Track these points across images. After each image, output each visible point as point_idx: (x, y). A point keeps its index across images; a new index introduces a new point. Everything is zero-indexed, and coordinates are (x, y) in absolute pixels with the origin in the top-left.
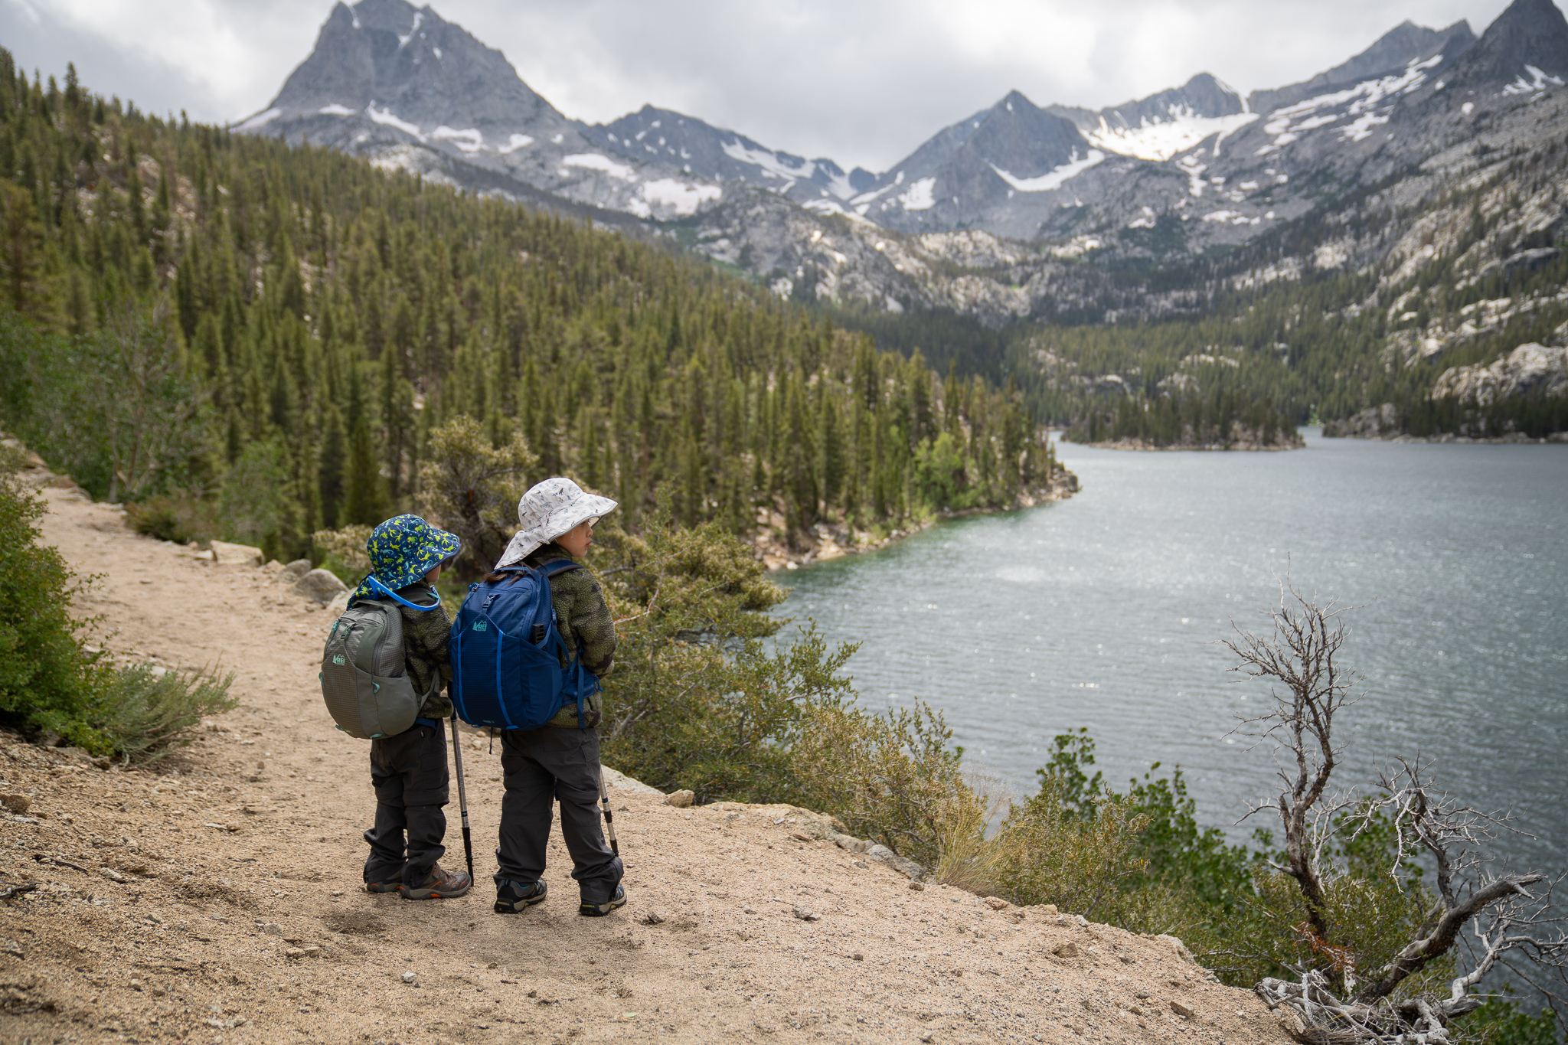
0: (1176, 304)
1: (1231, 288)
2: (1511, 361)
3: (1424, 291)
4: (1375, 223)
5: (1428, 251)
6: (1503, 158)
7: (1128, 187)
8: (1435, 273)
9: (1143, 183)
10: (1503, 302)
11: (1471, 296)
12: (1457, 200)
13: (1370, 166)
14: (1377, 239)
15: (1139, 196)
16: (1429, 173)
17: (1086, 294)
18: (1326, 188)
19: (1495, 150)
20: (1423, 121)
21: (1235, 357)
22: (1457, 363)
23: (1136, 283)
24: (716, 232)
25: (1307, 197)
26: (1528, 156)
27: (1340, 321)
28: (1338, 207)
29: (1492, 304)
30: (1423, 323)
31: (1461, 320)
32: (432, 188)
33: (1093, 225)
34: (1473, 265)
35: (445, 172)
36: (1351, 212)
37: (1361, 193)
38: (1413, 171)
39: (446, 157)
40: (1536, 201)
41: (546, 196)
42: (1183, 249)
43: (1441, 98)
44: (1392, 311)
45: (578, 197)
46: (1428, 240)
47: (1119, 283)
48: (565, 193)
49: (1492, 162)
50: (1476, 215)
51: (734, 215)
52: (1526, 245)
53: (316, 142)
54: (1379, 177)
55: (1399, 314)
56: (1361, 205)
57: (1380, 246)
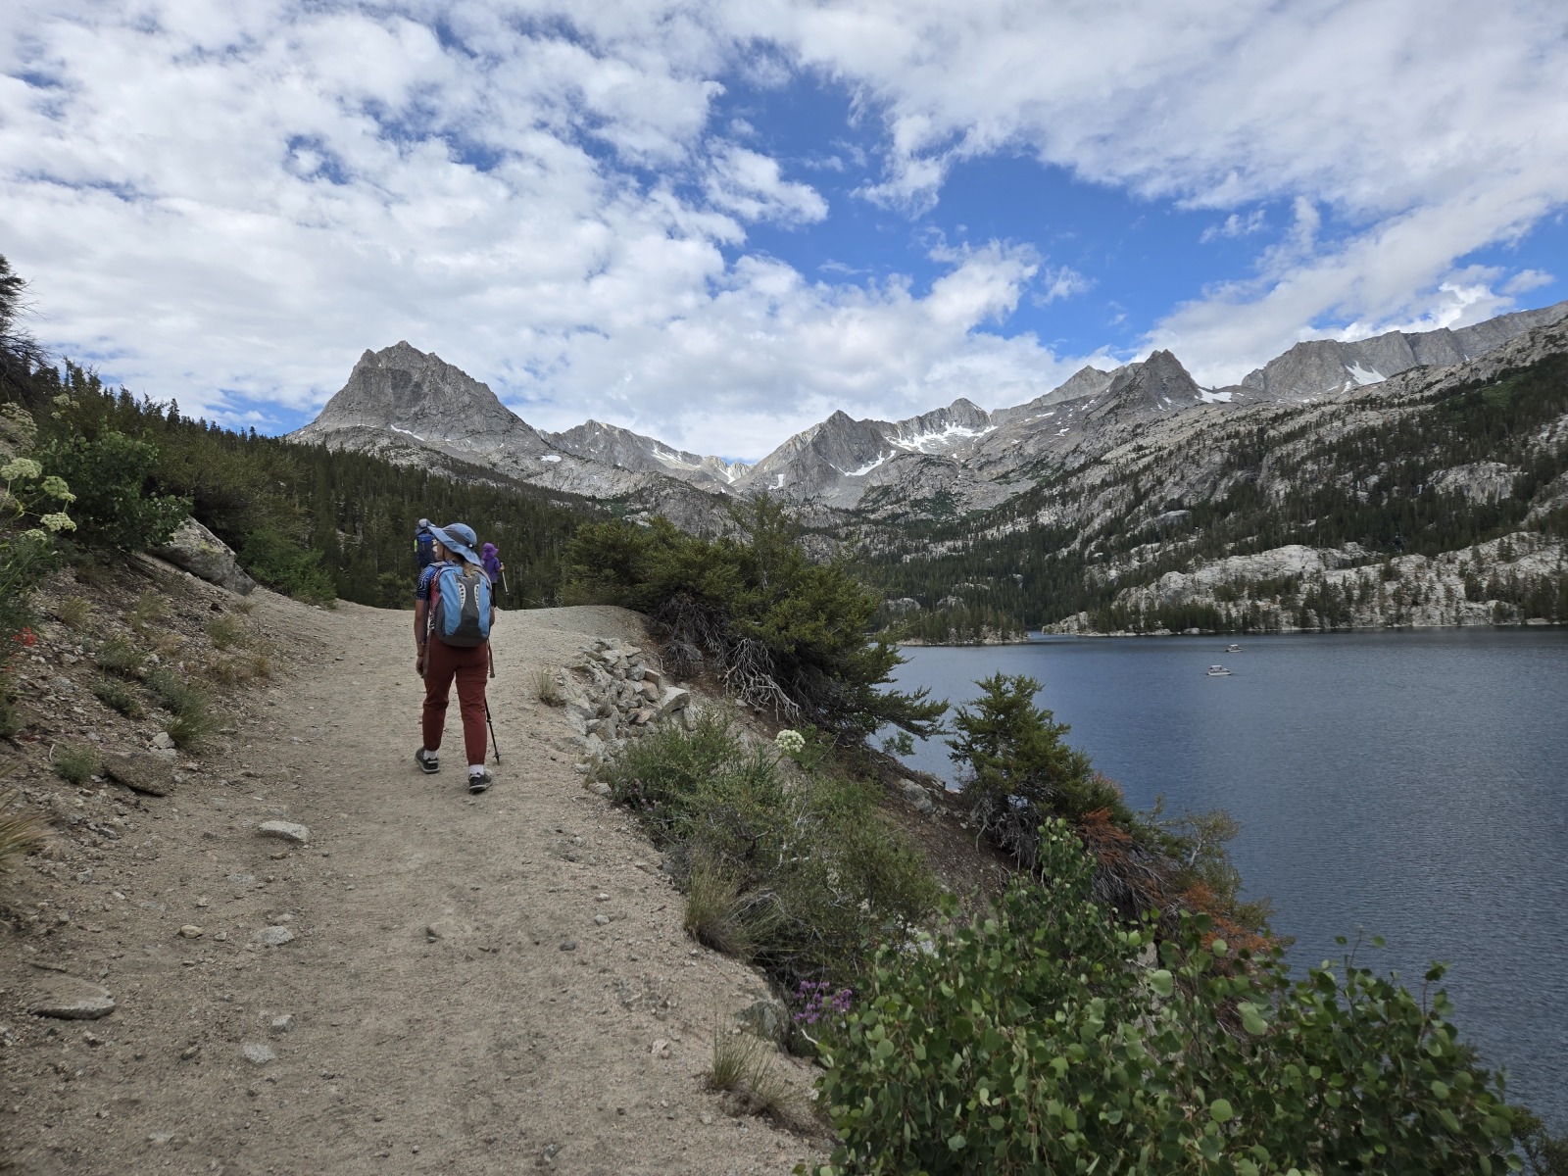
0: (949, 549)
1: (984, 537)
2: (1162, 582)
3: (1107, 538)
4: (1074, 496)
5: (1109, 513)
6: (1151, 453)
7: (916, 473)
8: (1112, 527)
9: (925, 470)
10: (1156, 545)
11: (1136, 541)
12: (1124, 479)
13: (1070, 459)
14: (1077, 505)
15: (923, 479)
16: (1106, 462)
17: (890, 544)
18: (1043, 472)
19: (1146, 448)
20: (1102, 429)
21: (988, 583)
22: (1129, 586)
23: (922, 537)
24: (639, 506)
25: (1032, 478)
26: (1166, 451)
27: (1054, 559)
28: (1051, 485)
29: (1149, 546)
30: (1106, 559)
31: (1129, 558)
32: (434, 478)
33: (894, 499)
34: (1137, 521)
35: (445, 467)
36: (1059, 488)
37: (1065, 477)
38: (1097, 461)
39: (446, 457)
40: (1171, 480)
41: (517, 483)
42: (954, 513)
43: (1111, 415)
44: (1087, 552)
45: (540, 484)
46: (1108, 505)
47: (911, 536)
48: (532, 481)
49: (1145, 456)
50: (1136, 490)
51: (651, 495)
52: (1168, 508)
53: (349, 447)
54: (1076, 465)
55: (1091, 553)
56: (1065, 483)
57: (1078, 510)
